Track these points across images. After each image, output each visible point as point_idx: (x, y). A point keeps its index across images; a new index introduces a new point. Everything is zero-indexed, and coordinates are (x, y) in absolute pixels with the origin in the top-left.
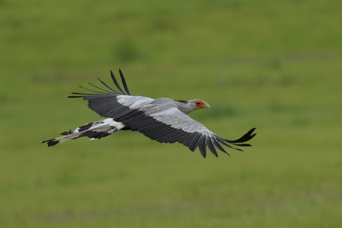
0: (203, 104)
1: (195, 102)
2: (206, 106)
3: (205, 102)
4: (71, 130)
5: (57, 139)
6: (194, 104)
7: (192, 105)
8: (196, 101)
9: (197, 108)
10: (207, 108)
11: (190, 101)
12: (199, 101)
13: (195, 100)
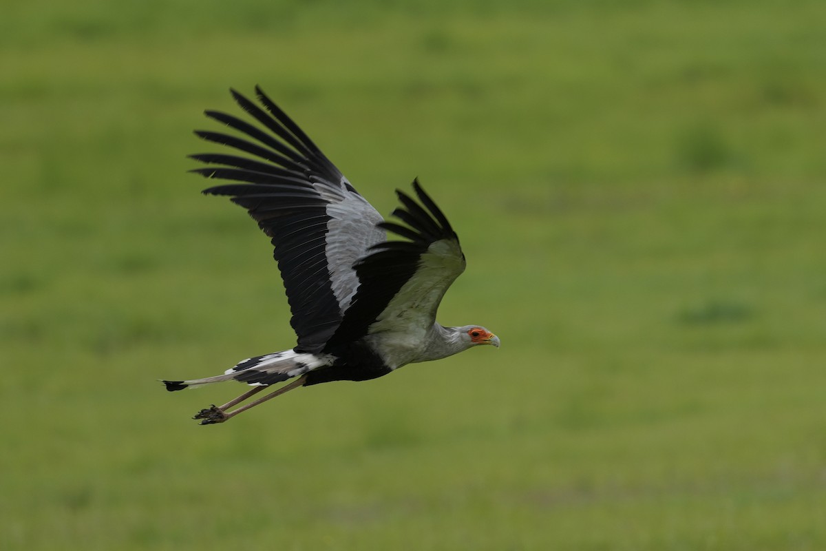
0: (485, 335)
1: (468, 332)
2: (492, 339)
3: (489, 332)
4: (214, 406)
5: (186, 382)
6: (467, 336)
7: (462, 337)
8: (472, 329)
9: (472, 343)
10: (495, 345)
11: (459, 328)
12: (478, 328)
13: (468, 327)
